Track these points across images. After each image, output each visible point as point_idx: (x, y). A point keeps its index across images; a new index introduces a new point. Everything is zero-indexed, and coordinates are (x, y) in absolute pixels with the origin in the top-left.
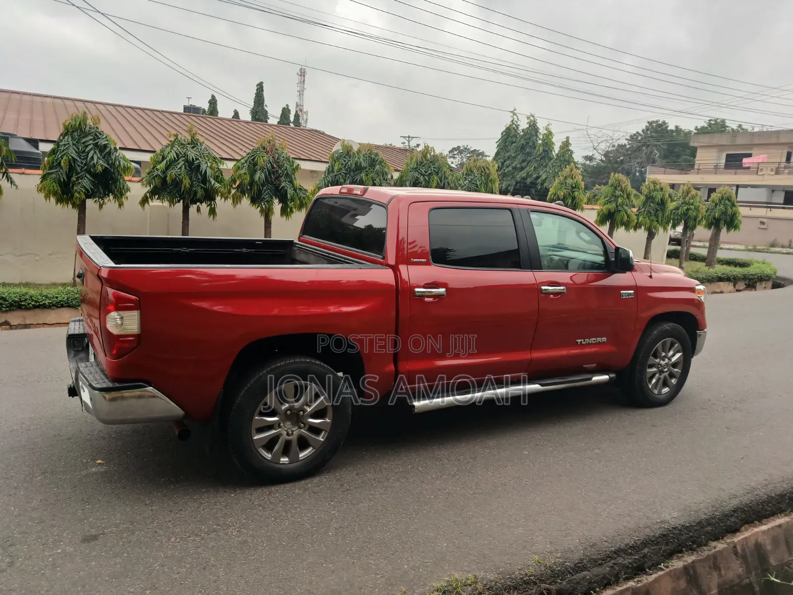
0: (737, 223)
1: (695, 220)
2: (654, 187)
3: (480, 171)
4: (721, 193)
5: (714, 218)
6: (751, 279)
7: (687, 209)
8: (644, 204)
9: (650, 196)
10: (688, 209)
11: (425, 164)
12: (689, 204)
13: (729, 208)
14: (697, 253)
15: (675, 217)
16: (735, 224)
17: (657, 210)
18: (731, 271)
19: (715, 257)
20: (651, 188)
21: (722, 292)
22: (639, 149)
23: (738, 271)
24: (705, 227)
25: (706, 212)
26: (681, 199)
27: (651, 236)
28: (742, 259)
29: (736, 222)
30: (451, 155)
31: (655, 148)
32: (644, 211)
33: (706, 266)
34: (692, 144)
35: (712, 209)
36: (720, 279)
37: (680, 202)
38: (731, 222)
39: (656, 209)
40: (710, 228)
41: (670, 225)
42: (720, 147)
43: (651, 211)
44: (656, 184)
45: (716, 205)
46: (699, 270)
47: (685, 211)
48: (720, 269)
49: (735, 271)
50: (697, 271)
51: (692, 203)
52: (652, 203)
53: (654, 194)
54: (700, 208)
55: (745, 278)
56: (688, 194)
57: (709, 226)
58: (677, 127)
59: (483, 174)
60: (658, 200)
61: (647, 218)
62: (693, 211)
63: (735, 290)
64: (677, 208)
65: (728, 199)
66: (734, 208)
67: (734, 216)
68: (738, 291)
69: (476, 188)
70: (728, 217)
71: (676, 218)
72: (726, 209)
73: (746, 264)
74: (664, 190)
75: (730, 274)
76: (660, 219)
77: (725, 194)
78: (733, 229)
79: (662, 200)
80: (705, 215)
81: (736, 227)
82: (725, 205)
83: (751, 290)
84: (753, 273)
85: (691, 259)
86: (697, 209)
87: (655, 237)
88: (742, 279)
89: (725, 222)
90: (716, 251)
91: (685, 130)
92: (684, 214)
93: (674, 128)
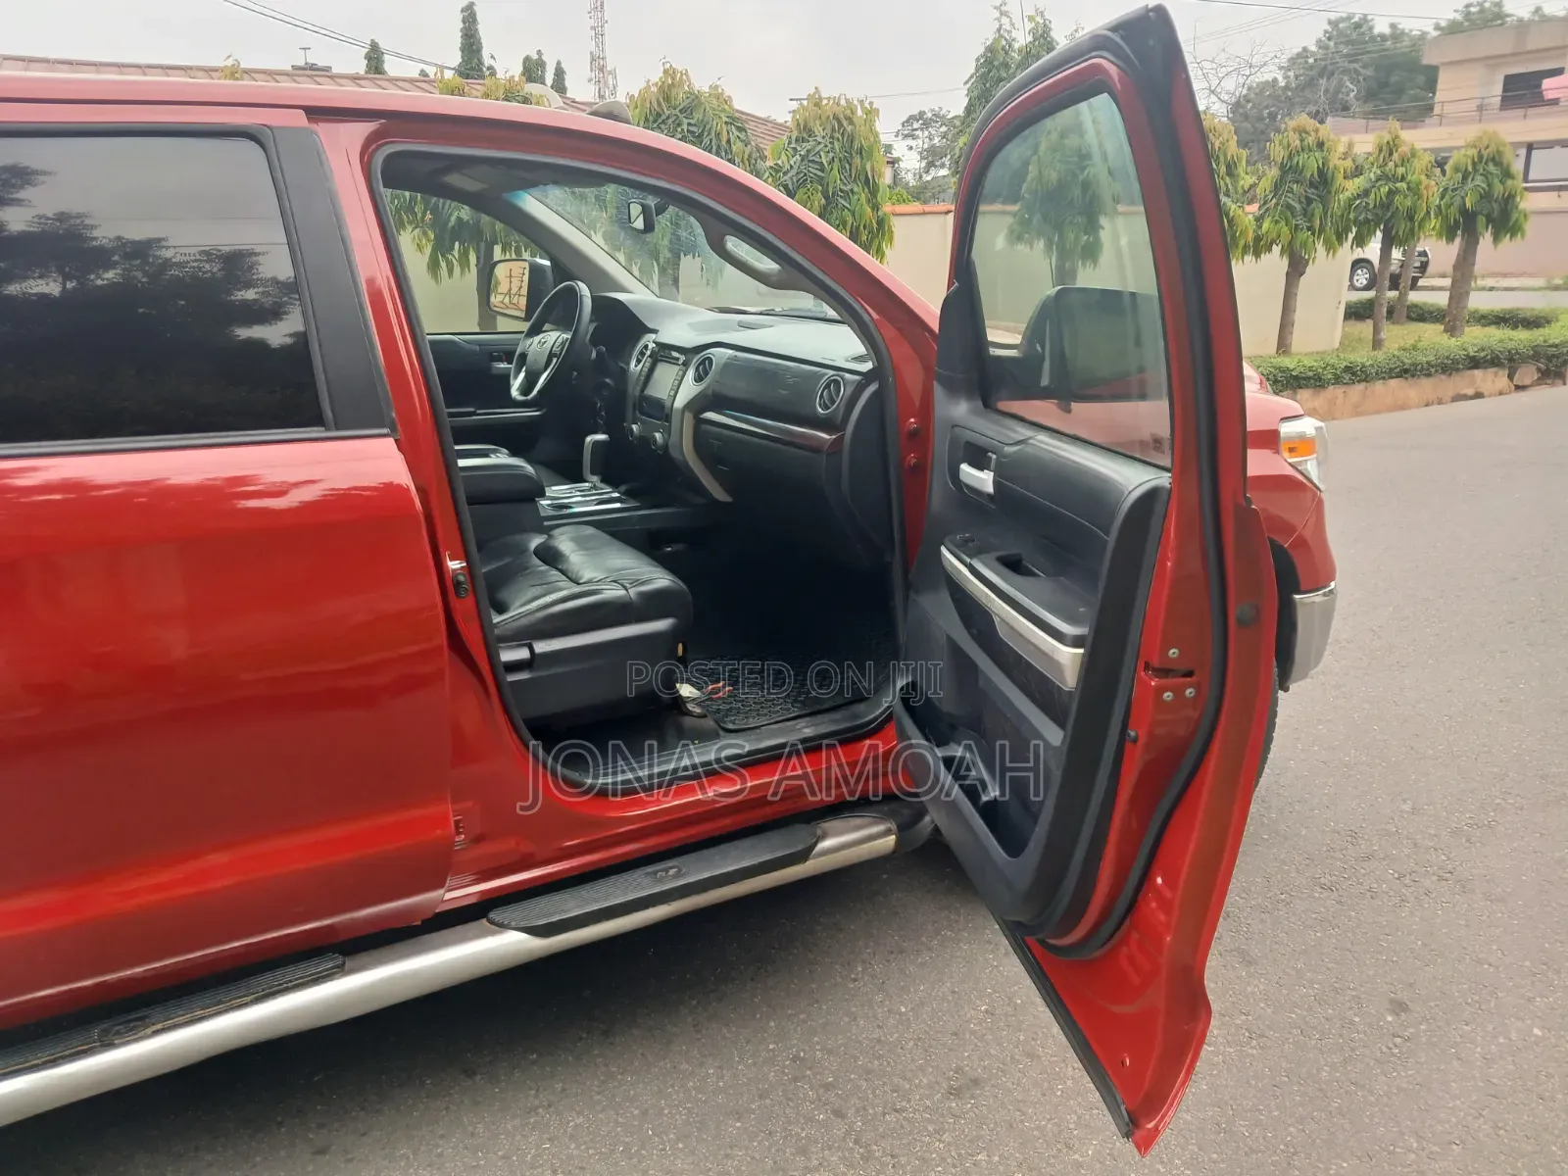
0: (1517, 220)
1: (1411, 218)
2: (1302, 141)
3: (829, 131)
4: (1475, 147)
5: (1463, 211)
6: (1553, 356)
7: (1390, 190)
8: (1277, 187)
9: (1291, 167)
10: (1391, 193)
11: (668, 118)
12: (1395, 179)
13: (1496, 181)
14: (1425, 304)
15: (1360, 214)
16: (1511, 223)
17: (1309, 201)
18: (1501, 341)
19: (1465, 307)
20: (1293, 145)
21: (1478, 395)
22: (1311, 83)
23: (1521, 337)
24: (1440, 235)
25: (1442, 198)
26: (1374, 170)
27: (1297, 267)
28: (1533, 309)
29: (1515, 216)
30: (906, 132)
31: (1345, 78)
32: (1277, 204)
33: (1446, 331)
34: (1425, 61)
35: (1456, 189)
36: (1474, 363)
37: (1372, 175)
38: (1504, 220)
39: (1307, 198)
40: (1450, 239)
41: (1351, 236)
42: (1491, 61)
43: (1293, 203)
44: (1307, 133)
45: (1465, 178)
46: (1420, 345)
47: (1384, 198)
48: (1475, 337)
49: (1511, 340)
50: (1415, 348)
51: (1403, 176)
52: (1297, 182)
53: (1301, 159)
54: (1422, 187)
55: (1537, 354)
56: (1391, 154)
57: (1449, 233)
58: (1393, 26)
59: (836, 135)
60: (1312, 175)
61: (1283, 223)
62: (1406, 196)
63: (1514, 388)
64: (1366, 193)
65: (1493, 159)
66: (1509, 182)
67: (1509, 200)
68: (1518, 388)
69: (819, 173)
70: (1494, 204)
71: (1361, 218)
72: (1488, 185)
73: (1543, 321)
74: (1326, 146)
75: (1499, 347)
76: (1318, 222)
77: (1487, 147)
78: (1508, 236)
79: (1321, 172)
80: (1439, 207)
81: (1515, 230)
82: (1486, 175)
83: (1553, 384)
84: (1557, 341)
85: (1410, 318)
86: (1415, 190)
87: (1308, 270)
88: (1530, 357)
89: (1489, 220)
90: (1468, 293)
91: (1411, 31)
92: (1382, 205)
93: (1387, 31)
